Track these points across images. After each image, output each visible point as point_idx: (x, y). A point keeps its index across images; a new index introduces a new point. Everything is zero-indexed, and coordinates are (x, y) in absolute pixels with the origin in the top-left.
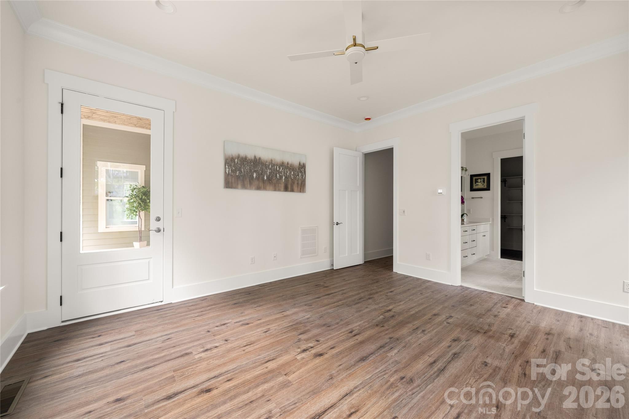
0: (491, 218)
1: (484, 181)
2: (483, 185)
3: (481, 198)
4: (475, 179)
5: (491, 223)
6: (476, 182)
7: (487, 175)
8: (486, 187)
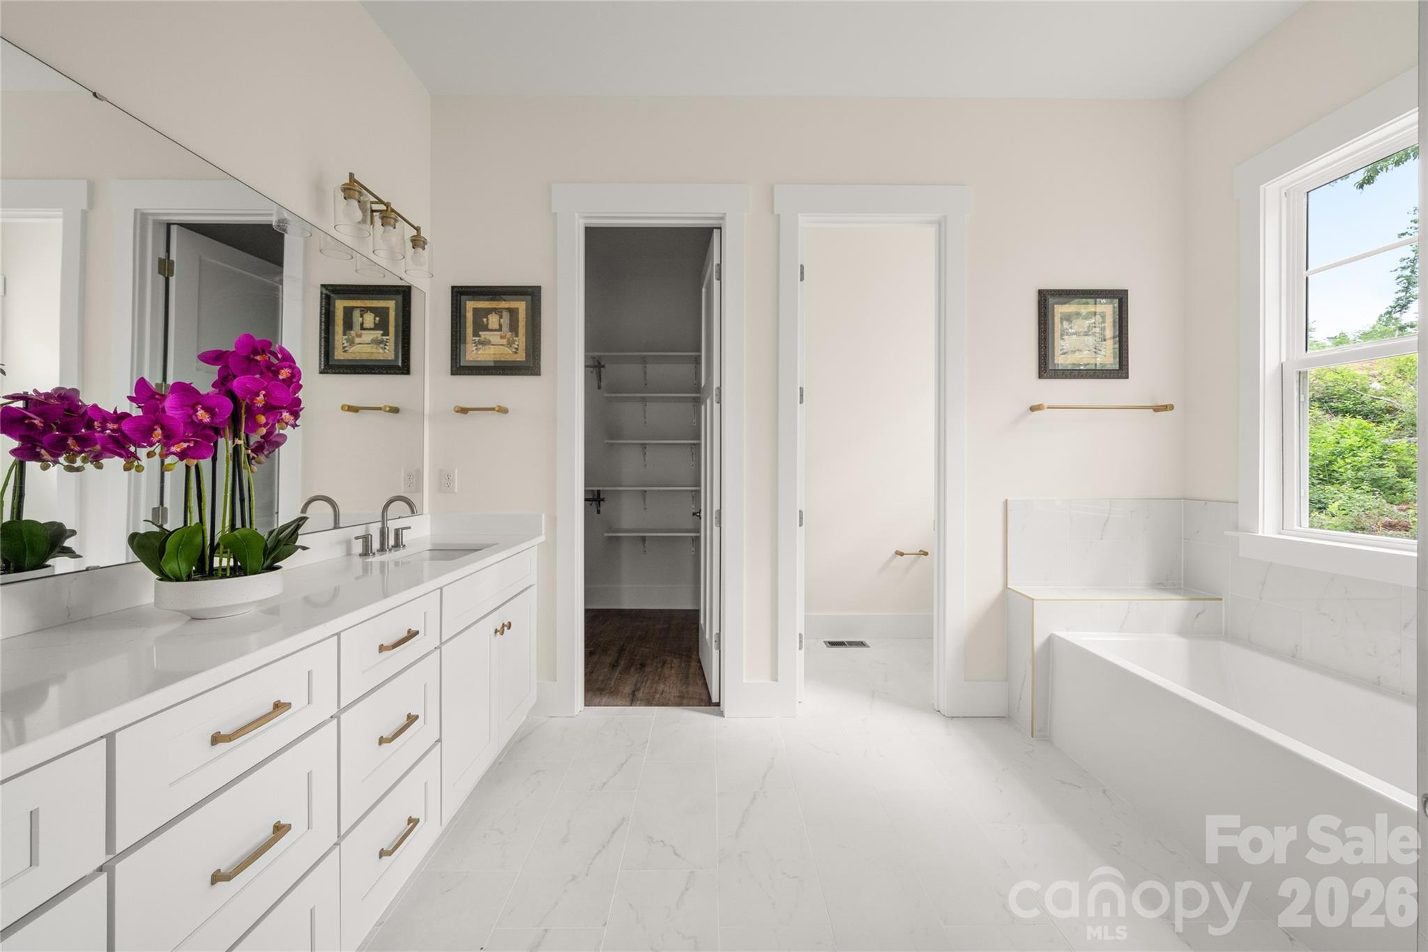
0: (543, 516)
1: (514, 328)
2: (510, 344)
3: (503, 410)
4: (475, 310)
5: (542, 538)
6: (480, 327)
7: (529, 297)
8: (521, 357)
